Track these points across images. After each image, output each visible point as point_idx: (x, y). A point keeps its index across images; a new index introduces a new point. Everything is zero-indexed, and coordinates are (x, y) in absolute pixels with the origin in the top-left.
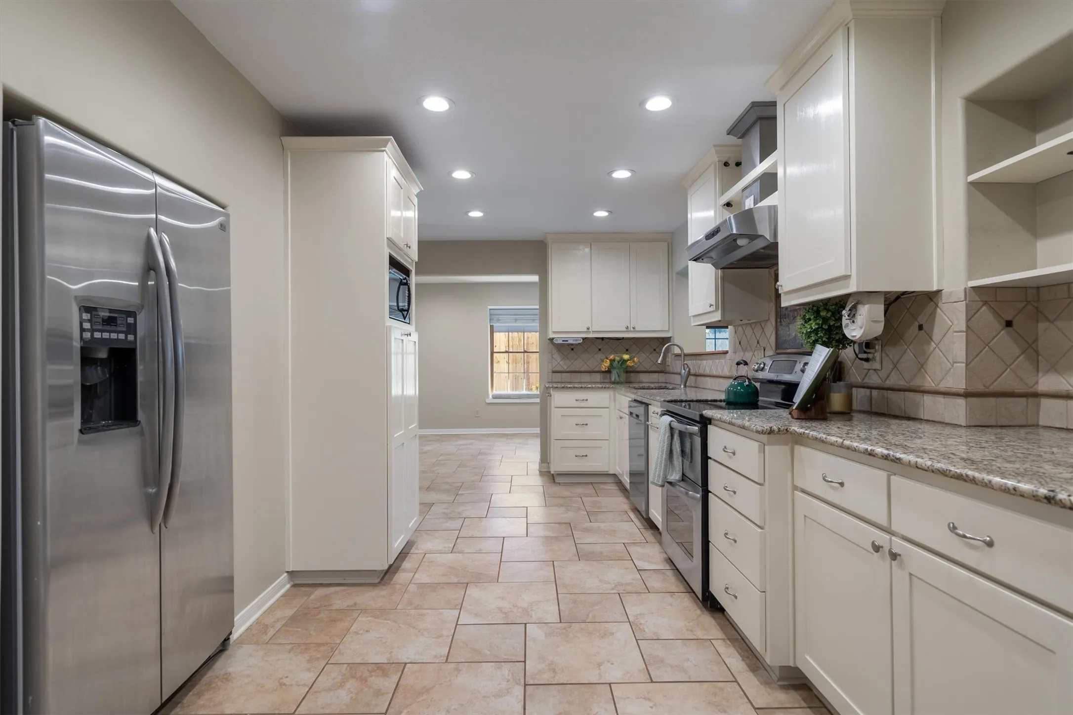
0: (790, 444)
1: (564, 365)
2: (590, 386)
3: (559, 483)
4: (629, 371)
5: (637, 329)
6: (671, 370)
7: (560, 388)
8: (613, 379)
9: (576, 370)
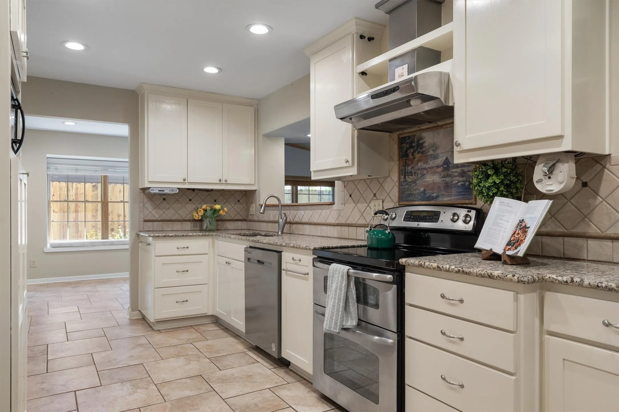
1: (156, 214)
2: (191, 234)
3: (159, 330)
4: (220, 220)
5: (229, 182)
6: (256, 218)
7: (161, 236)
8: (205, 228)
9: (168, 218)
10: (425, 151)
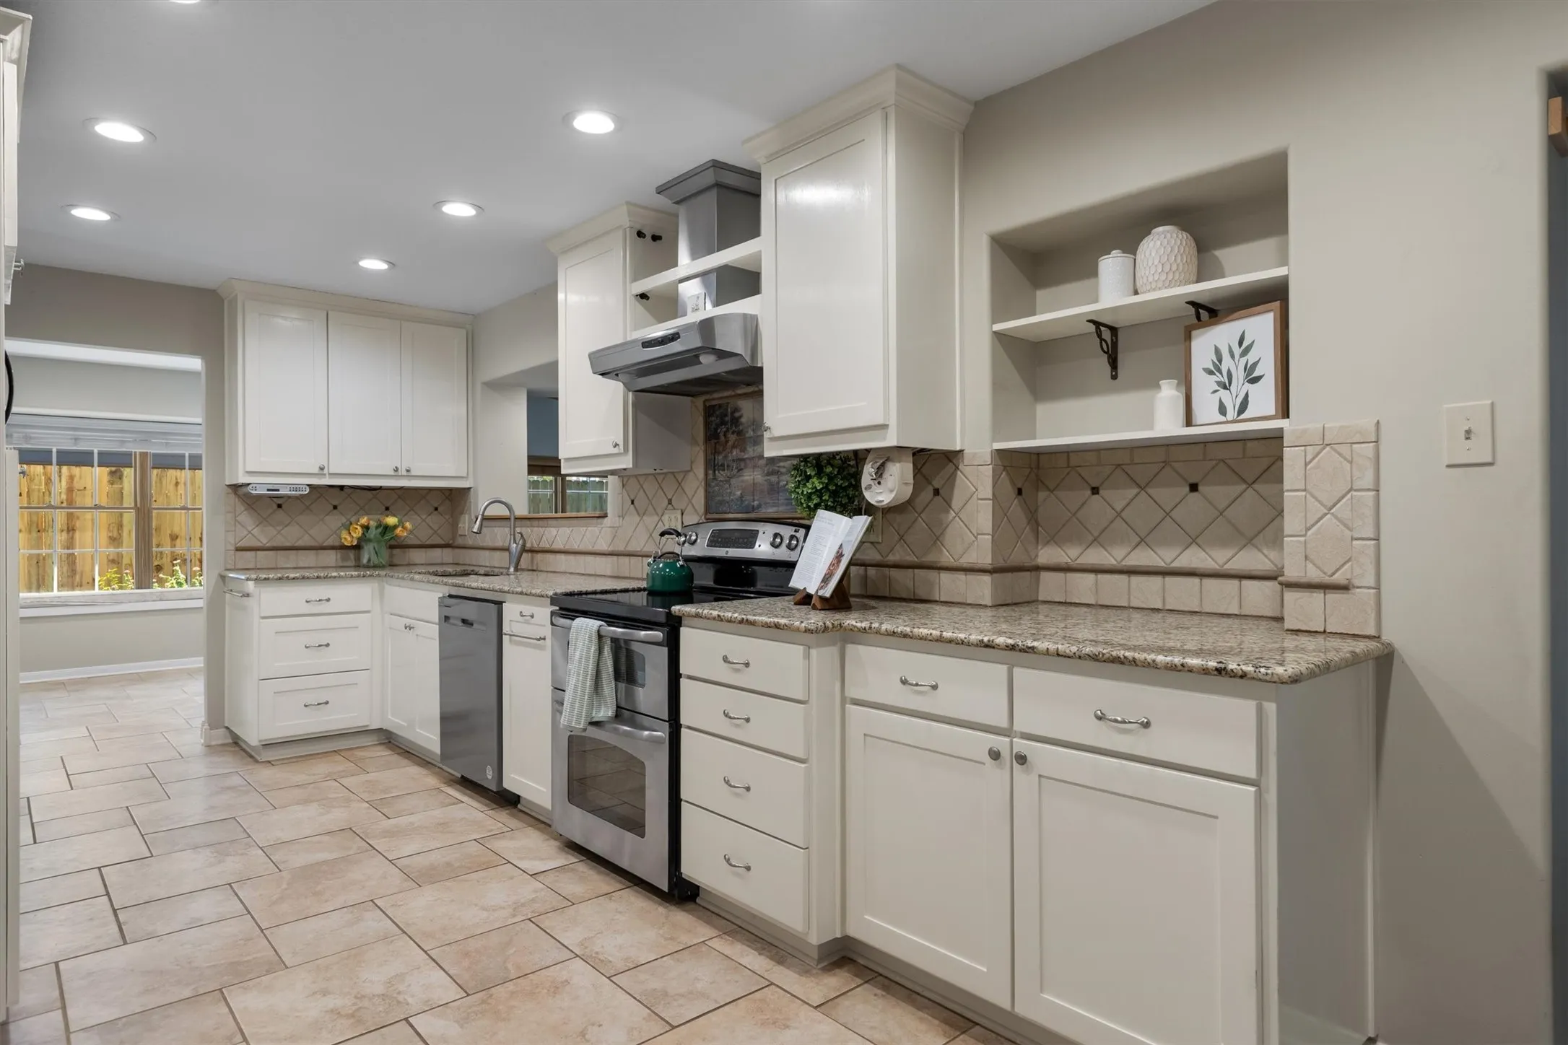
0: (839, 644)
1: (262, 536)
2: (334, 574)
3: (269, 762)
4: (397, 545)
5: (413, 473)
6: (465, 542)
7: (273, 579)
8: (365, 561)
9: (288, 544)
10: (742, 431)
